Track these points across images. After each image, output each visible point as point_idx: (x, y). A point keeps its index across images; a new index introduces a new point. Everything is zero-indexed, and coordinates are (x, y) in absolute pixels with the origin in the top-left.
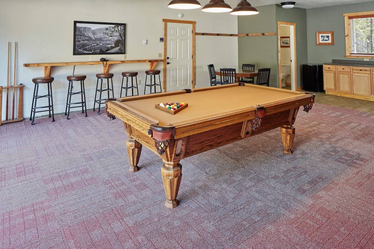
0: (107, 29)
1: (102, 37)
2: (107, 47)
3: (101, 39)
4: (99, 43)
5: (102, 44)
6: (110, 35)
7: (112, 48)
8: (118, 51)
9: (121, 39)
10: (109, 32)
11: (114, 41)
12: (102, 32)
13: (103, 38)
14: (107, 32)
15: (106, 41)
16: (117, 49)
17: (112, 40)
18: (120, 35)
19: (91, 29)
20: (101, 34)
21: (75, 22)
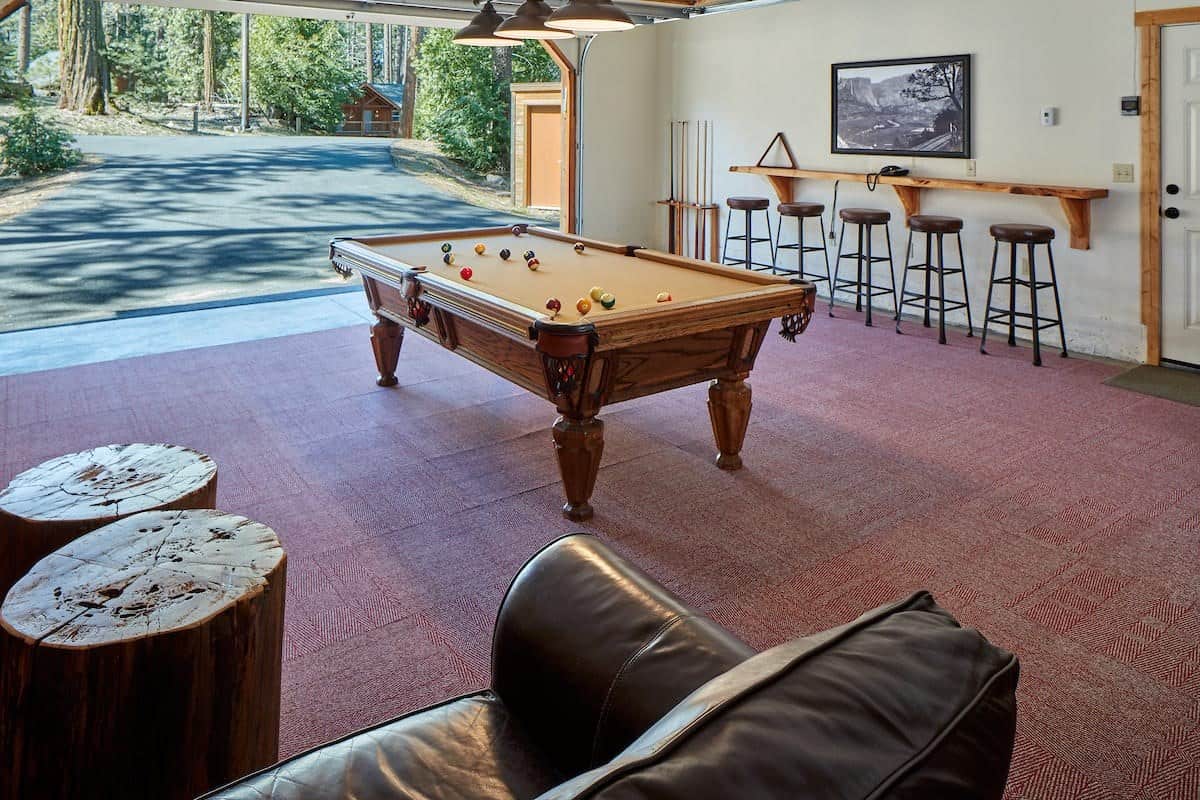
0: (912, 78)
1: (900, 102)
2: (914, 135)
3: (895, 111)
4: (891, 122)
5: (898, 125)
6: (920, 95)
7: (927, 136)
8: (944, 148)
9: (954, 108)
10: (919, 87)
11: (933, 116)
12: (898, 88)
13: (902, 106)
14: (912, 86)
15: (911, 115)
16: (942, 141)
17: (928, 111)
18: (952, 94)
19: (873, 82)
20: (897, 96)
21: (835, 68)
